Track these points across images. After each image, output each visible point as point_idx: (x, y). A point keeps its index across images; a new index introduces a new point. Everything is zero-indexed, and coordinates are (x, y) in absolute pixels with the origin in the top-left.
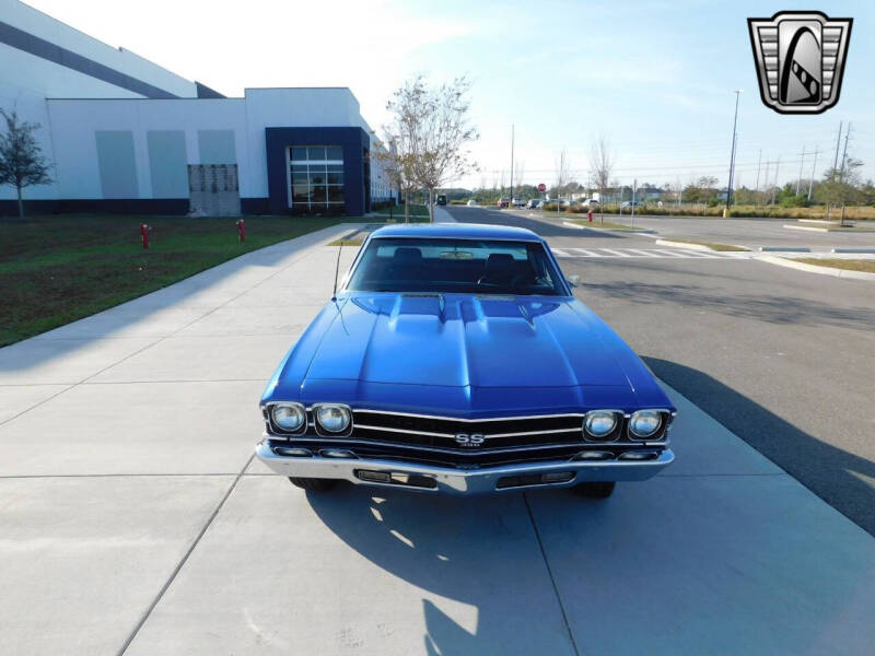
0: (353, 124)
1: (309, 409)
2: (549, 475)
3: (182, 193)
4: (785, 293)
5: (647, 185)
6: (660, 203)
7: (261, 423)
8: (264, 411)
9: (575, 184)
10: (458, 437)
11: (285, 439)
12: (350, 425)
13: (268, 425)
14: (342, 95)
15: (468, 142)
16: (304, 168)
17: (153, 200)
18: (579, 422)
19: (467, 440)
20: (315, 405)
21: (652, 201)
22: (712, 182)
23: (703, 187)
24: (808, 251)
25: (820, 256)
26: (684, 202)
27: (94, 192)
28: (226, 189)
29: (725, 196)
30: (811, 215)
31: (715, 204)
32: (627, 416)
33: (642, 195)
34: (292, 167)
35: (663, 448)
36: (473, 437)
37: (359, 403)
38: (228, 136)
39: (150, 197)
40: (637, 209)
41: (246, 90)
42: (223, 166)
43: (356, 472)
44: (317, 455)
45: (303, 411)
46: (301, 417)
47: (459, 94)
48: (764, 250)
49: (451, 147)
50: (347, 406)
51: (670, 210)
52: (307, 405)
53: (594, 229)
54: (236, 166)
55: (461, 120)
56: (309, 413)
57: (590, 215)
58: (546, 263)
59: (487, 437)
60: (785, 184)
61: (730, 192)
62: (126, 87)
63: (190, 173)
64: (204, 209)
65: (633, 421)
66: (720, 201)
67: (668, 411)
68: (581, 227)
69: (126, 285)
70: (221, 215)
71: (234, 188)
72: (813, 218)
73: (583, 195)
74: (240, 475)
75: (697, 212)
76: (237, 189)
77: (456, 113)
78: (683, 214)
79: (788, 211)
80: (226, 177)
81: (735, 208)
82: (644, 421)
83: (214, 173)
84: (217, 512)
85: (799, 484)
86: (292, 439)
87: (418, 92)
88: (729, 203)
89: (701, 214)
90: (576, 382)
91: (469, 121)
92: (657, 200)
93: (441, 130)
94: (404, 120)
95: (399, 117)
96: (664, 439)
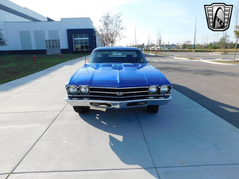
0: (91, 28)
1: (78, 87)
2: (140, 103)
3: (44, 48)
4: (207, 68)
5: (172, 44)
6: (176, 49)
7: (66, 92)
8: (67, 88)
9: (153, 44)
10: (116, 93)
11: (72, 96)
12: (89, 92)
13: (67, 92)
14: (88, 20)
15: (122, 30)
16: (78, 40)
17: (36, 50)
18: (147, 89)
19: (119, 94)
20: (80, 86)
21: (174, 48)
22: (190, 42)
23: (187, 44)
24: (215, 59)
25: (218, 60)
26: (182, 48)
27: (20, 48)
28: (56, 46)
29: (193, 46)
30: (216, 51)
31: (191, 49)
32: (160, 87)
33: (171, 47)
34: (75, 40)
35: (169, 96)
36: (120, 93)
37: (91, 85)
38: (56, 32)
39: (35, 49)
40: (169, 50)
41: (61, 19)
42: (56, 40)
43: (91, 103)
44: (81, 99)
45: (77, 88)
46: (76, 90)
47: (119, 17)
48: (203, 59)
49: (117, 32)
50: (88, 86)
51: (179, 50)
52: (78, 86)
53: (158, 55)
54: (59, 40)
55: (120, 24)
56: (78, 88)
57: (157, 52)
58: (141, 57)
59: (124, 93)
60: (209, 43)
61: (194, 45)
62: (27, 18)
63: (46, 42)
64: (51, 52)
65: (161, 89)
66: (192, 48)
67: (170, 86)
68: (154, 55)
69: (29, 71)
70: (55, 54)
71: (59, 46)
72: (217, 52)
73: (155, 47)
74: (62, 111)
75: (186, 50)
76: (60, 46)
77: (119, 22)
78: (182, 51)
79: (210, 50)
80: (56, 43)
81: (196, 50)
82: (164, 88)
83: (53, 42)
84: (56, 119)
85: (206, 109)
86: (74, 96)
87: (108, 17)
88: (194, 48)
89: (187, 51)
90: (146, 79)
91: (122, 25)
92: (175, 48)
93: (115, 27)
94: (105, 24)
95: (103, 23)
96: (169, 94)
